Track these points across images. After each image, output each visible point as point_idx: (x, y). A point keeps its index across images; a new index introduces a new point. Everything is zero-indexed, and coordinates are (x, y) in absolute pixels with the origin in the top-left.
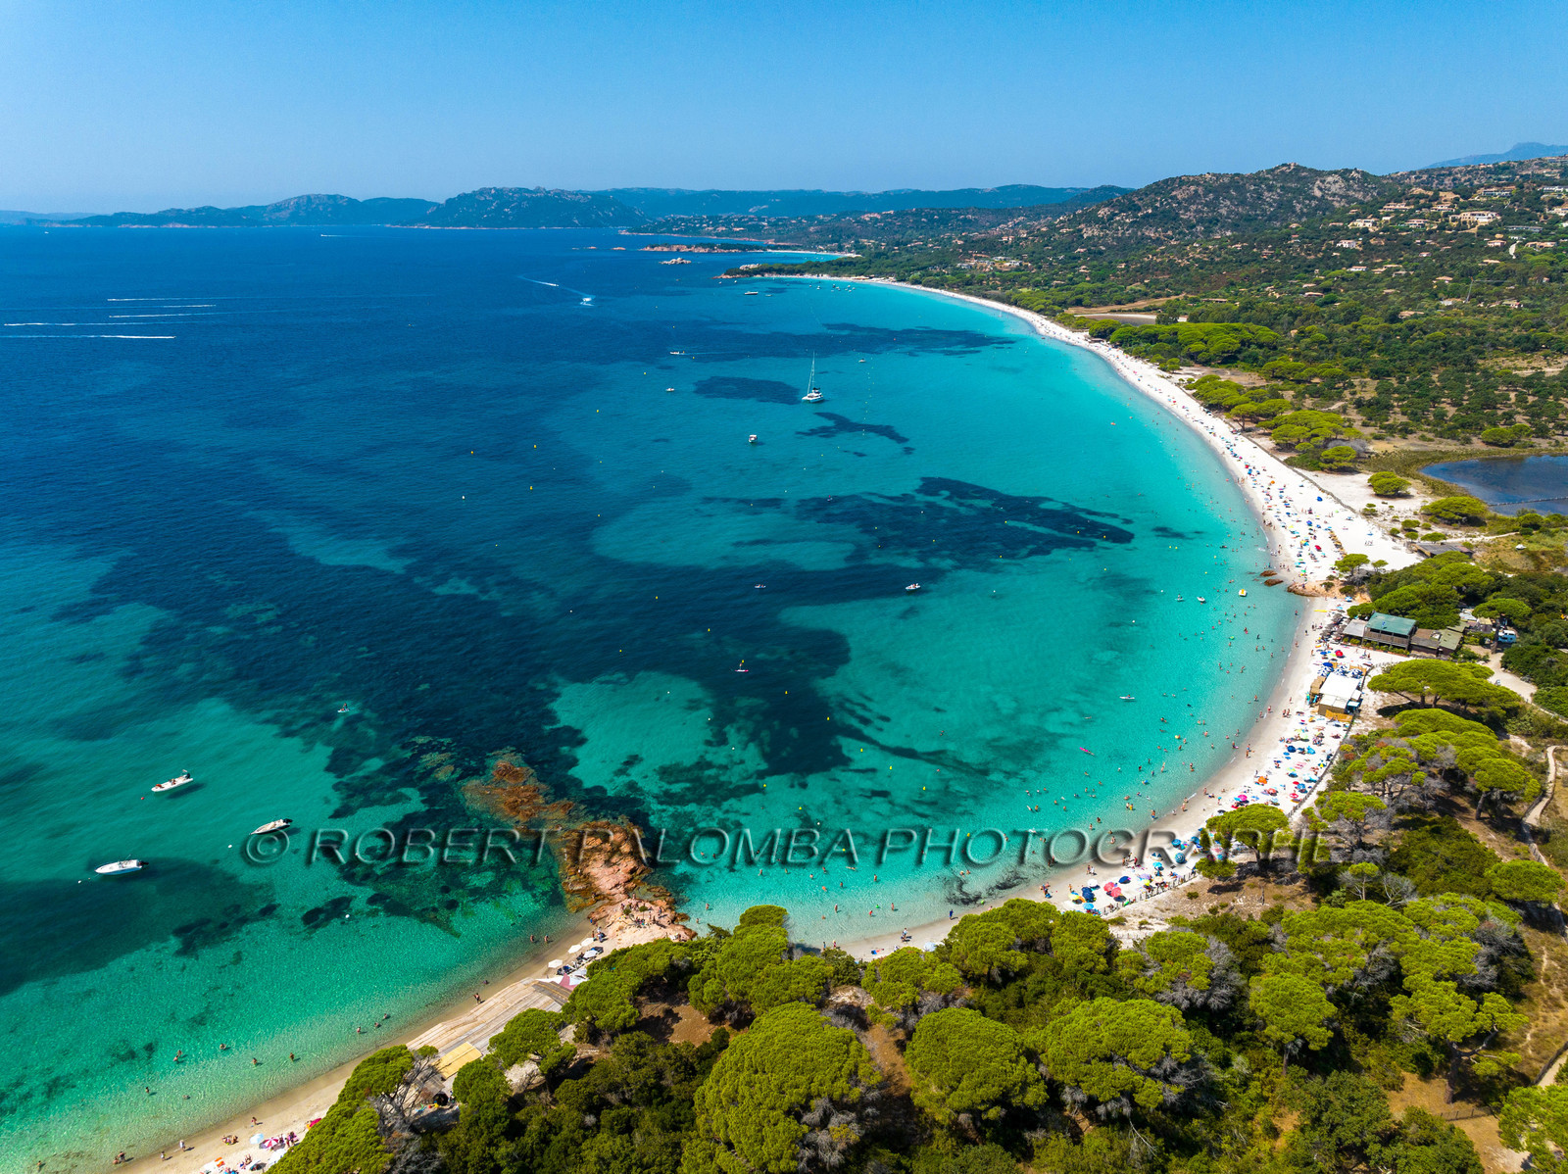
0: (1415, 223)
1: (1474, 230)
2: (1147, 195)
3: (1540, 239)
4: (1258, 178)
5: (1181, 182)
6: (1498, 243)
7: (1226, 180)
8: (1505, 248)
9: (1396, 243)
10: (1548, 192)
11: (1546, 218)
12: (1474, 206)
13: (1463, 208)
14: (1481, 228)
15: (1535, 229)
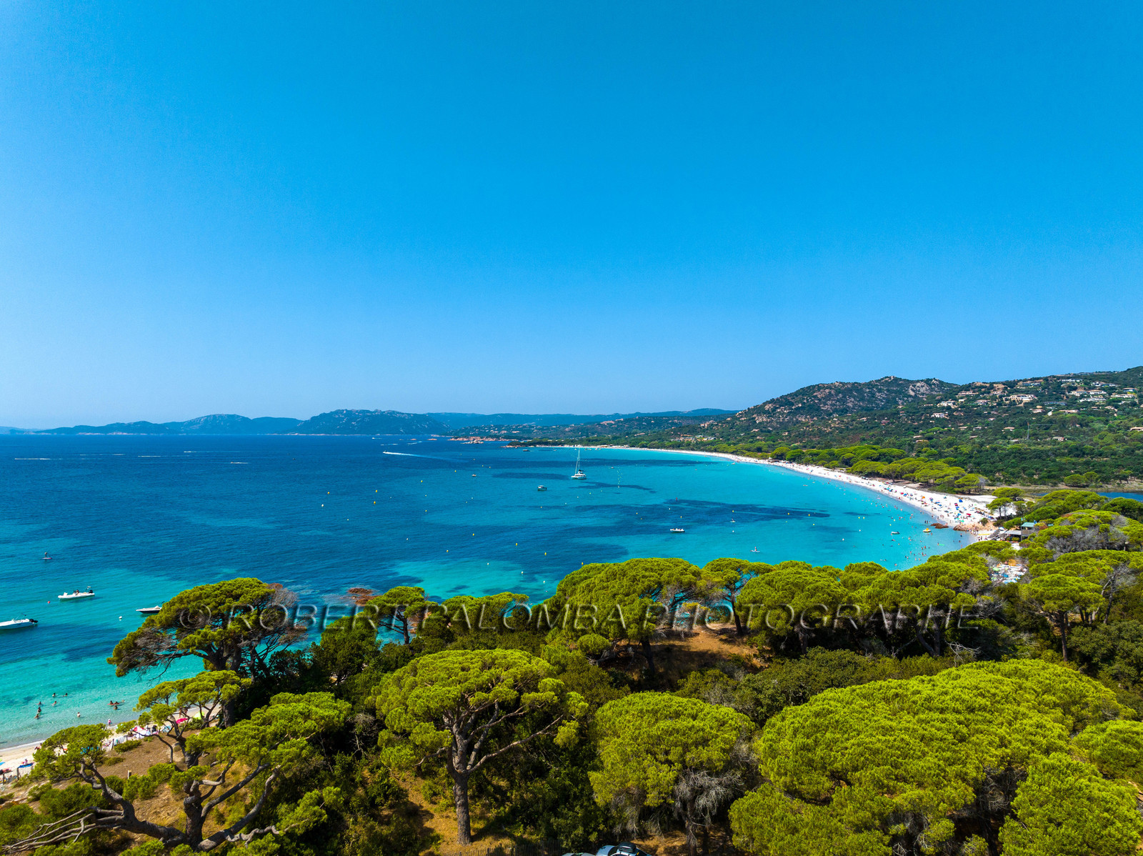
0: (980, 402)
1: (1022, 405)
2: (797, 396)
3: (1067, 409)
4: (870, 385)
5: (819, 387)
6: (1040, 411)
7: (849, 386)
8: (1045, 413)
9: (971, 414)
10: (1065, 382)
11: (1067, 397)
12: (1017, 392)
13: (1011, 393)
14: (1025, 403)
15: (1063, 404)
